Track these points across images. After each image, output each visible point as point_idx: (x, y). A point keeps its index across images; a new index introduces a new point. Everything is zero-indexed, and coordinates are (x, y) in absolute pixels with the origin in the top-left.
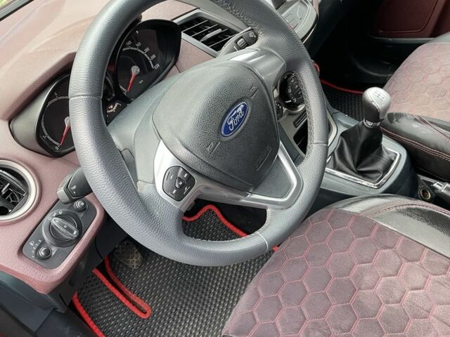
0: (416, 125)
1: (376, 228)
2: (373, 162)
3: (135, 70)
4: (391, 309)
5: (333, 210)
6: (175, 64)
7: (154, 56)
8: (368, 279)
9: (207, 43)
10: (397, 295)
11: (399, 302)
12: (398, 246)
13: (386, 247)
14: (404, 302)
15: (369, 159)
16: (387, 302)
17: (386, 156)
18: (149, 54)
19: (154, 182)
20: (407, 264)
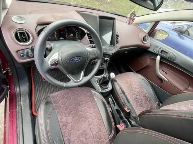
0: (117, 85)
1: (93, 98)
2: (104, 86)
3: (72, 35)
4: (82, 113)
5: (89, 89)
6: (80, 40)
7: (78, 35)
8: (83, 105)
9: (90, 41)
10: (86, 112)
11: (85, 113)
12: (94, 104)
13: (92, 102)
14: (85, 114)
15: (104, 85)
16: (83, 112)
17: (107, 87)
18: (77, 34)
19: (49, 59)
20: (92, 108)
